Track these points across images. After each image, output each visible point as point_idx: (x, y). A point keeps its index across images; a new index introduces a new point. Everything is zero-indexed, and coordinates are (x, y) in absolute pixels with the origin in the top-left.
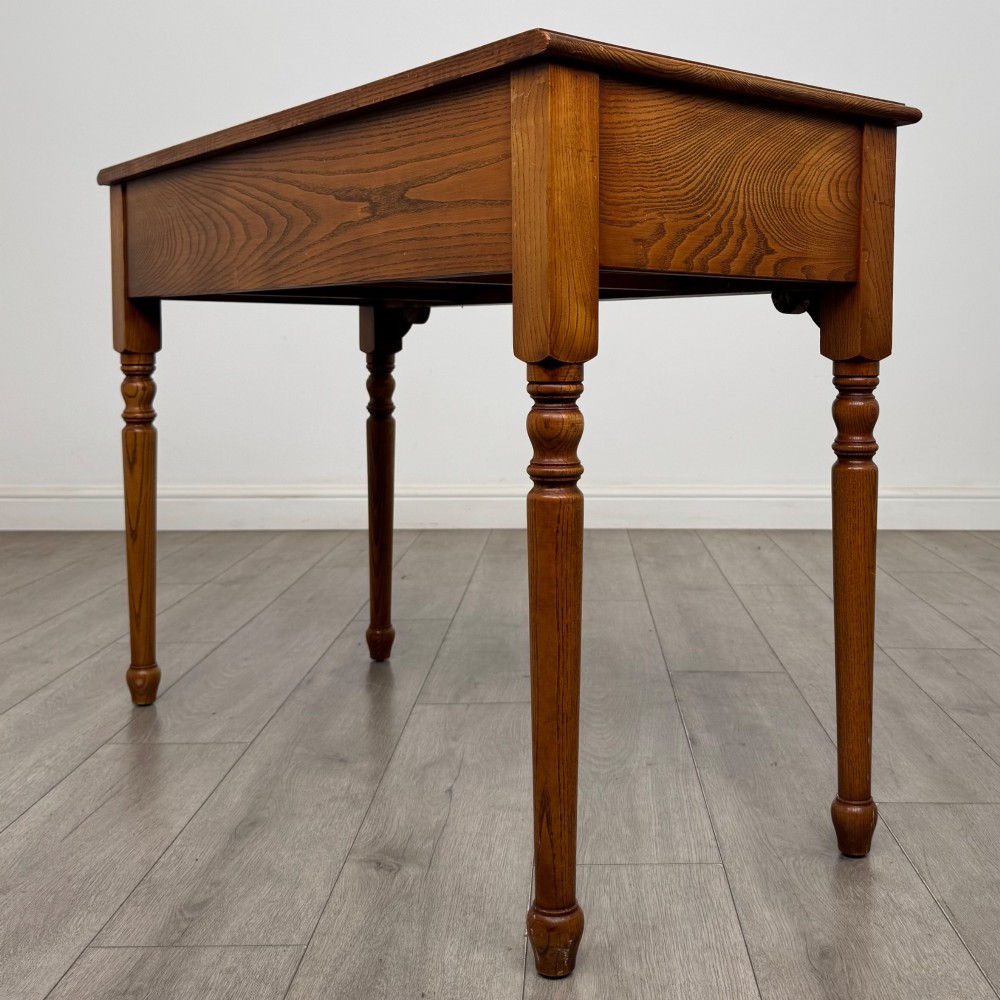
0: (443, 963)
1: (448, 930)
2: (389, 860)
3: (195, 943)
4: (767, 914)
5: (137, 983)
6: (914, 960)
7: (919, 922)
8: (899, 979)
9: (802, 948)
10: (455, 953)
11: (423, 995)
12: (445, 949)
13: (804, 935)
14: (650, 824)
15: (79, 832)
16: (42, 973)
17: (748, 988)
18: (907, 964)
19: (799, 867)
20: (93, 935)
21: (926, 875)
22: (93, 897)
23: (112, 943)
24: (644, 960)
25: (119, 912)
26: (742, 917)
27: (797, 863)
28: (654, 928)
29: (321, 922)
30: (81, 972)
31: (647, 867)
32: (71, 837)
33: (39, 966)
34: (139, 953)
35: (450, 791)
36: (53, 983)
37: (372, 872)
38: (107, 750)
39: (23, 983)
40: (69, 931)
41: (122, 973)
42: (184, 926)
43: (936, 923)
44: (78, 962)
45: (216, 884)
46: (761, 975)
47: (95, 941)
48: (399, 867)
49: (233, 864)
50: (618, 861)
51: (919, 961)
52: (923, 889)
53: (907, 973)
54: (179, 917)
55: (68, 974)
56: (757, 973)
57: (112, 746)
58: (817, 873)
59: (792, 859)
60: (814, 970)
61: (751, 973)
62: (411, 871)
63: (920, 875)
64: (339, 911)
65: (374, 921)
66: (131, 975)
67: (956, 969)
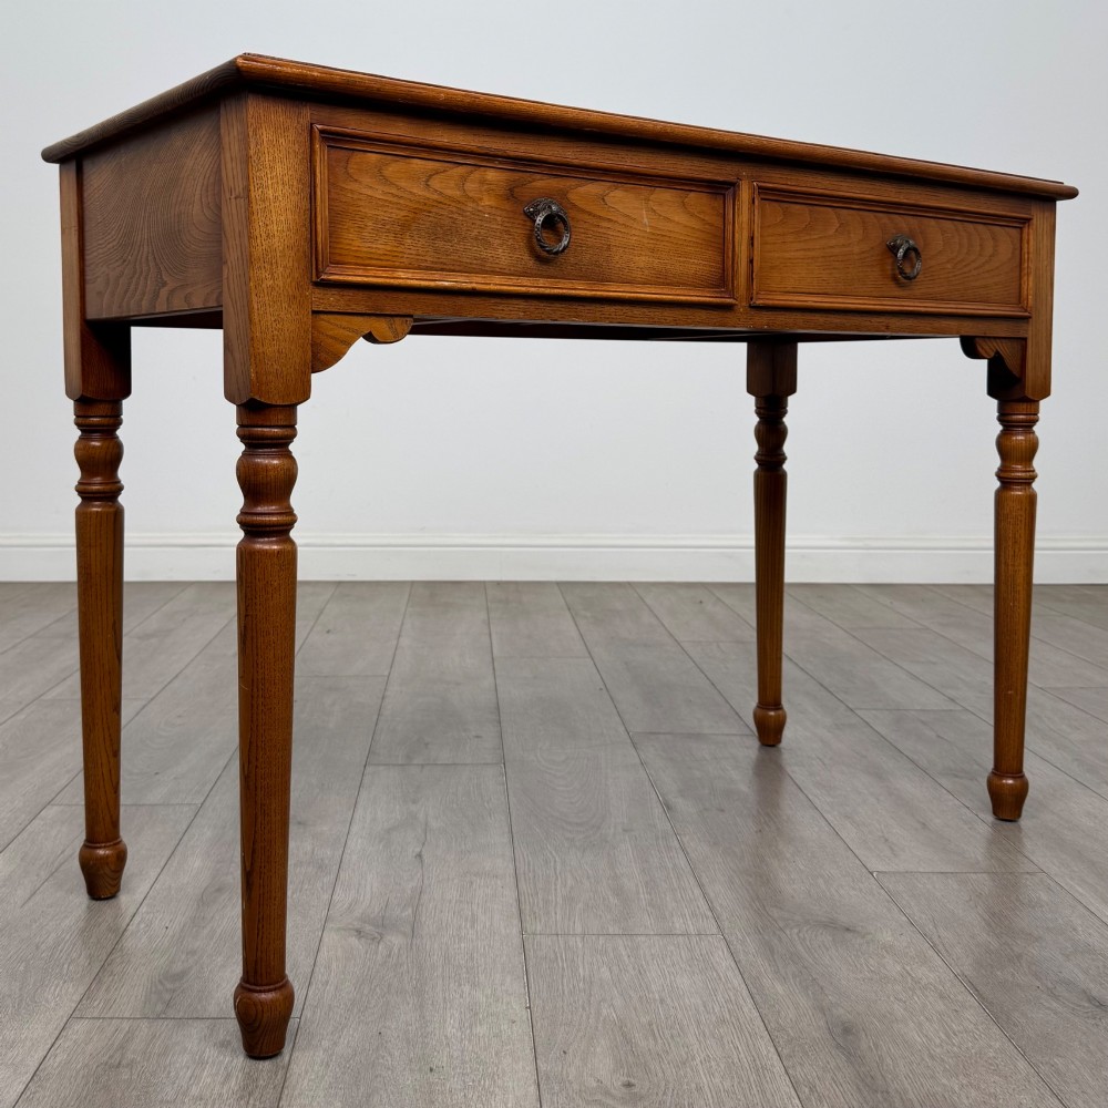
0: (446, 1036)
1: (445, 1002)
2: (368, 928)
3: (181, 1015)
4: (780, 989)
5: (130, 1056)
6: (943, 1037)
7: (942, 997)
8: (932, 1057)
9: (822, 1023)
10: (457, 1025)
11: (431, 1070)
12: (445, 1021)
13: (822, 1010)
14: (638, 893)
15: (37, 898)
16: (28, 1044)
17: (772, 1065)
18: (938, 1041)
19: (804, 939)
20: (74, 1005)
21: (941, 947)
22: (66, 966)
23: (95, 1015)
24: (657, 1035)
25: (96, 982)
26: (754, 991)
27: (801, 935)
28: (662, 1001)
29: (310, 993)
30: (68, 1044)
31: (643, 938)
32: (31, 903)
33: (23, 1037)
34: (126, 1025)
35: (419, 856)
36: (42, 1054)
37: (354, 941)
38: (51, 812)
39: (10, 1055)
40: (47, 1001)
41: (112, 1044)
42: (167, 997)
43: (960, 998)
44: (64, 1033)
45: (193, 953)
46: (785, 1052)
47: (77, 1012)
48: (381, 935)
49: (206, 931)
50: (611, 931)
51: (948, 1036)
52: (940, 962)
53: (938, 1050)
54: (160, 987)
55: (56, 1046)
56: (780, 1049)
57: (55, 808)
58: (825, 946)
59: (796, 931)
60: (838, 1046)
61: (773, 1050)
62: (396, 940)
63: (934, 947)
64: (327, 982)
65: (366, 992)
66: (122, 1047)
67: (991, 1047)
